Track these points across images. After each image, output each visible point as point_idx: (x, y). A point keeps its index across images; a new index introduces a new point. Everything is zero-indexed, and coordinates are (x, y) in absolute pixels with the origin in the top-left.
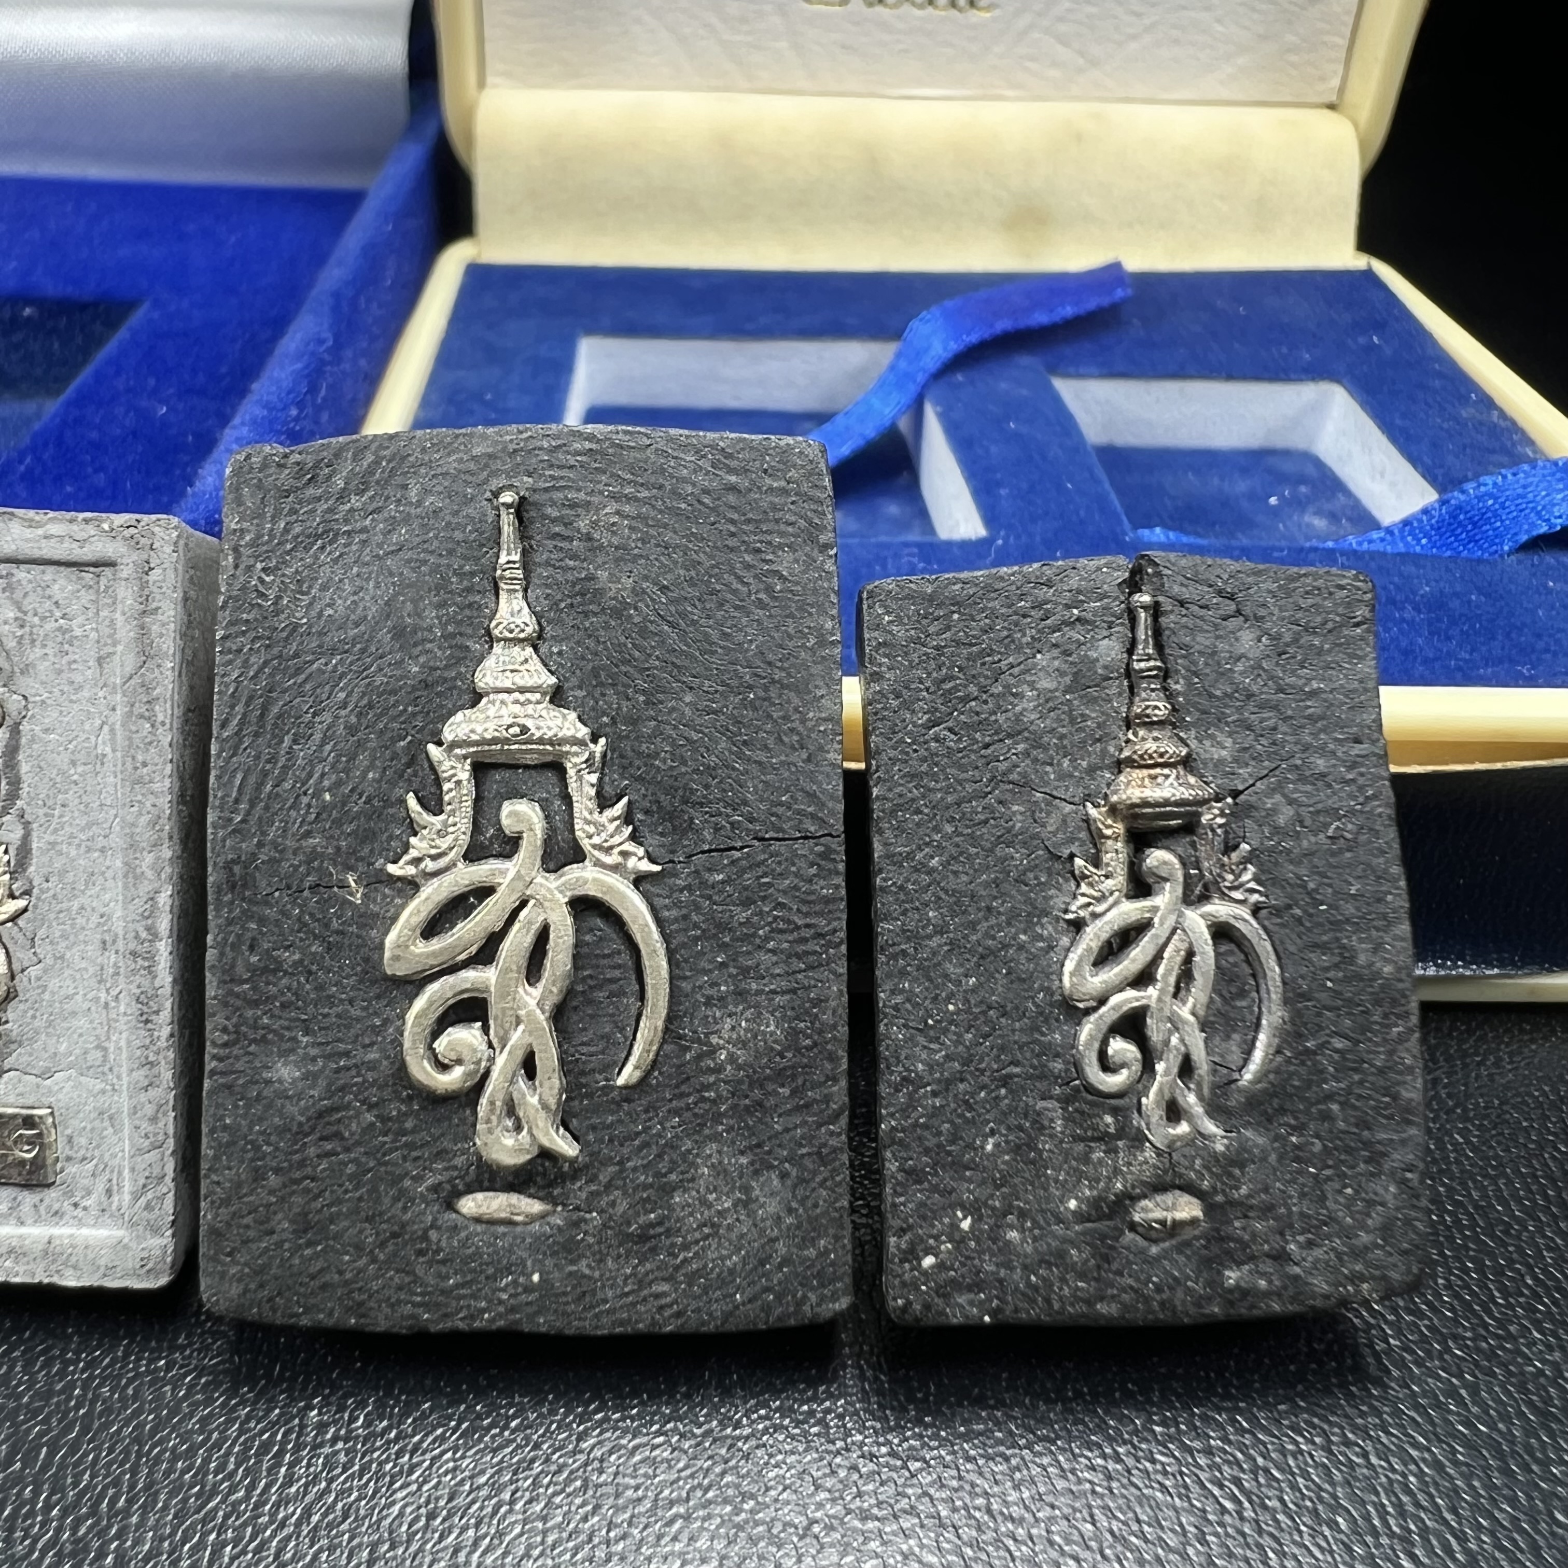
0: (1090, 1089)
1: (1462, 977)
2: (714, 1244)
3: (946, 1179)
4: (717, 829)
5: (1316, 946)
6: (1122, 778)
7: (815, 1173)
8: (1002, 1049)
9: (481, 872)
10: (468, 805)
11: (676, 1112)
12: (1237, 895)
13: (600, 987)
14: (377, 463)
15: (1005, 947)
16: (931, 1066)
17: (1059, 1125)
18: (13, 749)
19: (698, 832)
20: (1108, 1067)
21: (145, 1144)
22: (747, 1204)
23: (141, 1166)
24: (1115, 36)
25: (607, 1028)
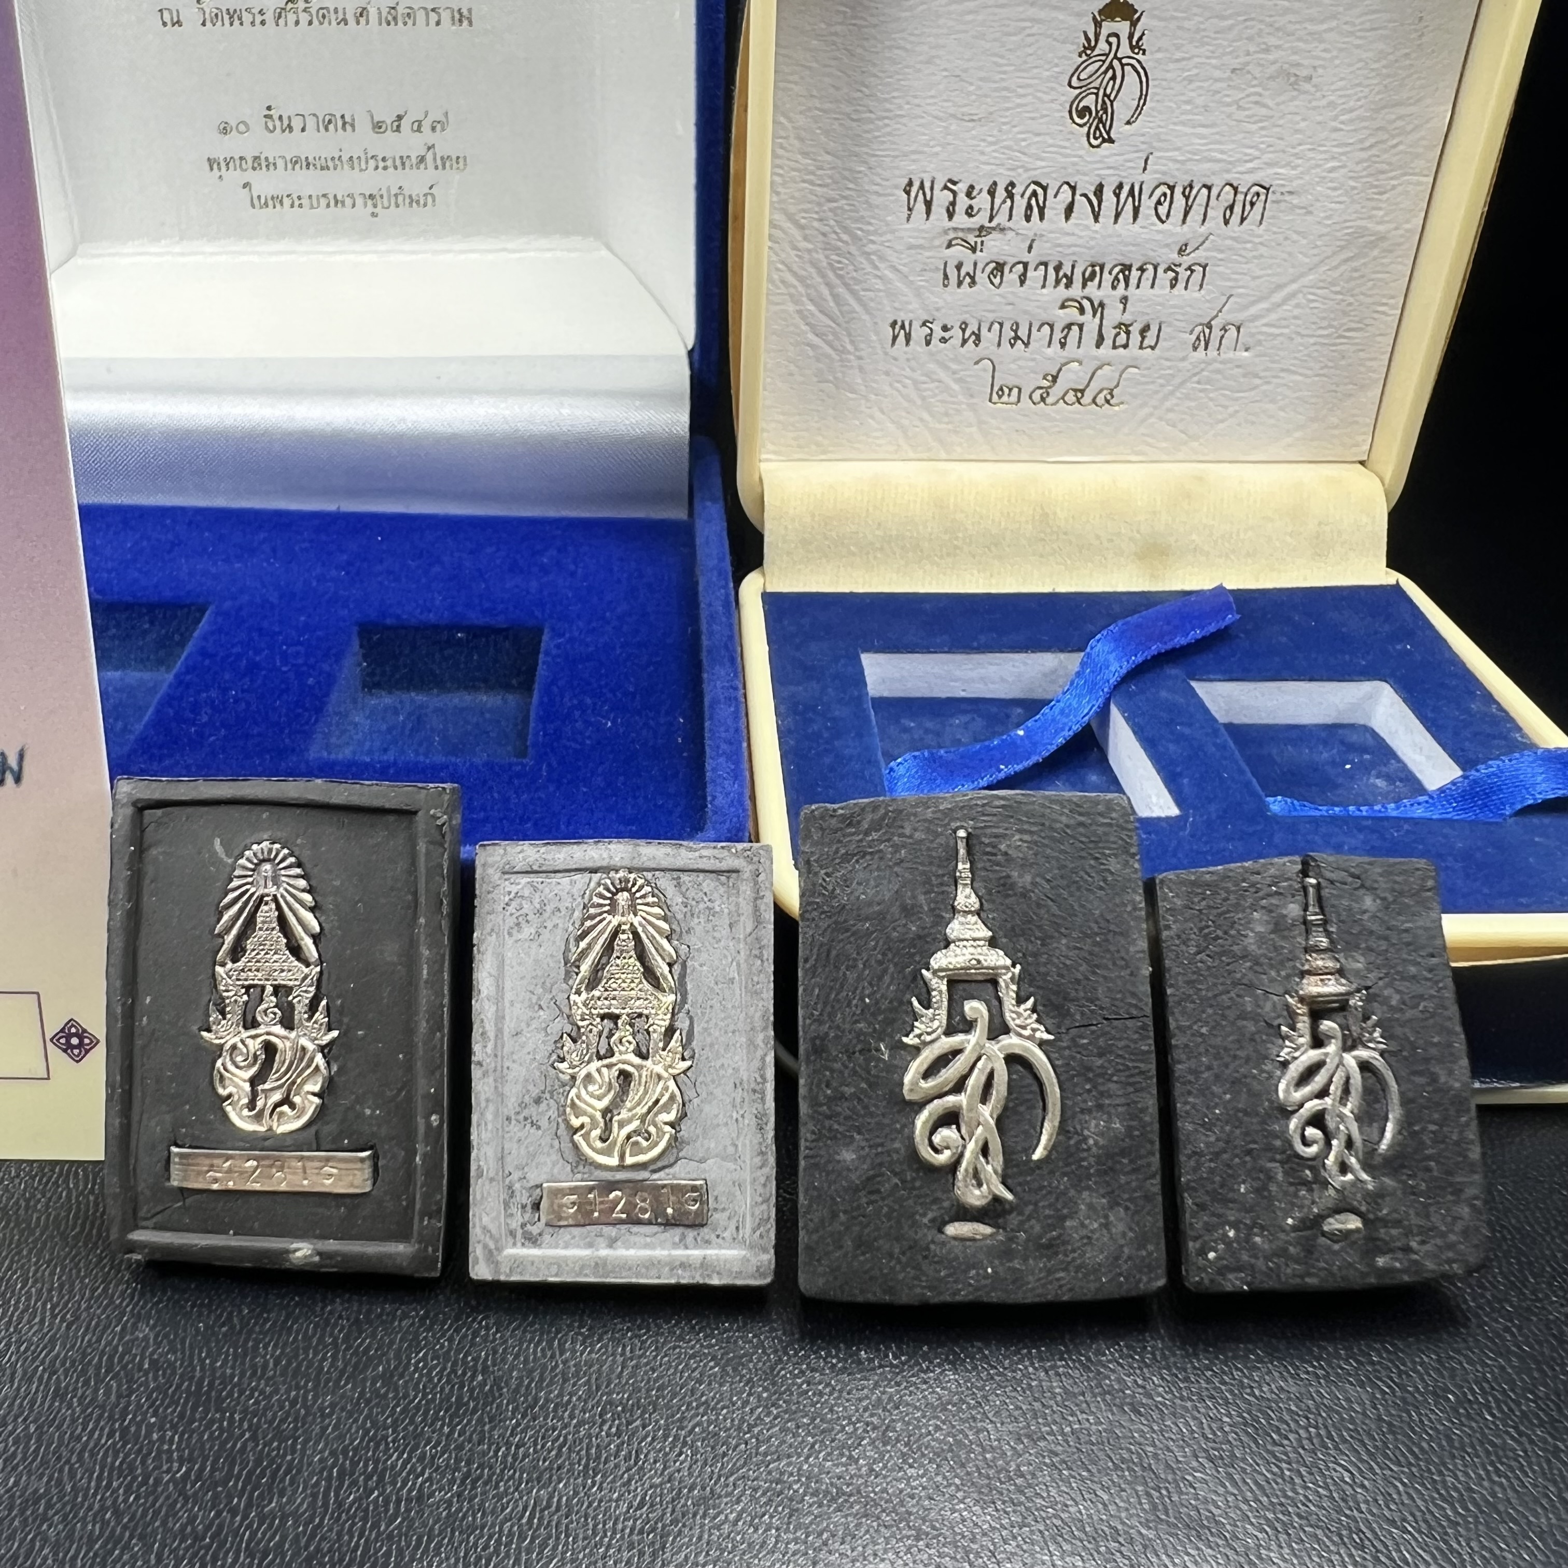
0: (1297, 1156)
1: (1496, 1089)
2: (1089, 1248)
3: (1218, 1208)
4: (1083, 1014)
5: (1415, 1073)
6: (1305, 981)
7: (1143, 1207)
8: (1246, 1134)
9: (957, 1039)
10: (946, 1003)
11: (1065, 1174)
12: (1371, 1045)
13: (1023, 1103)
14: (886, 814)
15: (1246, 1077)
16: (1208, 1145)
17: (1280, 1177)
18: (683, 976)
19: (1072, 1016)
20: (1306, 1142)
21: (760, 1200)
22: (1106, 1226)
23: (757, 1212)
24: (1208, 420)
25: (1026, 1127)
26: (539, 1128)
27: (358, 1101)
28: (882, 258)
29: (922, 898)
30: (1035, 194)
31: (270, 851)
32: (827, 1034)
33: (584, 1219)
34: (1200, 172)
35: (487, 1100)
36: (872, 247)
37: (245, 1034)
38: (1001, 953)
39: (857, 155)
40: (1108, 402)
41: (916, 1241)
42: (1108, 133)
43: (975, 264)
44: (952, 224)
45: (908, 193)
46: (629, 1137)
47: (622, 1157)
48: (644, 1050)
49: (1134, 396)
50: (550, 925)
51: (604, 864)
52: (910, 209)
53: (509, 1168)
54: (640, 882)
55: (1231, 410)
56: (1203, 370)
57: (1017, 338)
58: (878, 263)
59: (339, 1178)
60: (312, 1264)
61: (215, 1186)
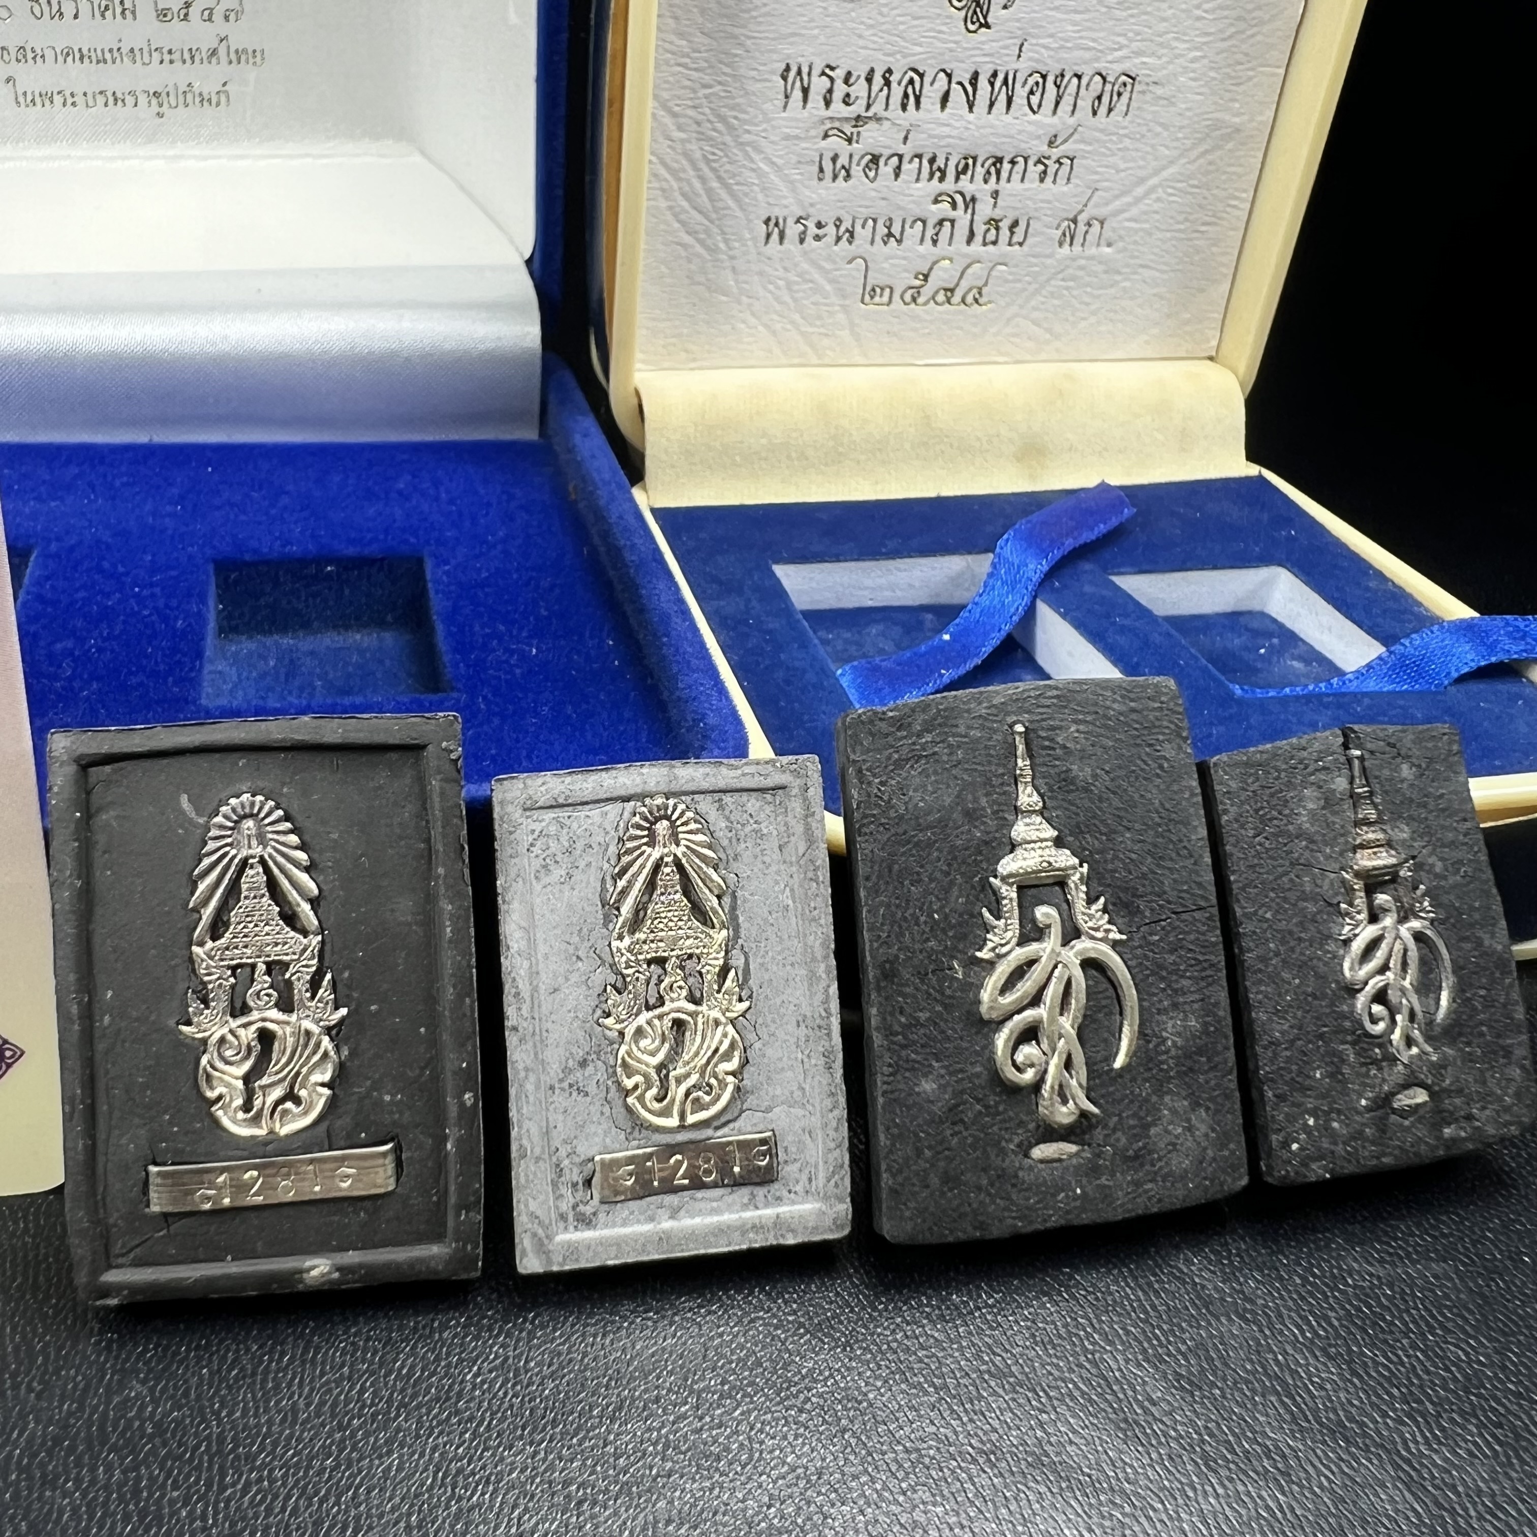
0: (1368, 1035)
2: (1174, 1154)
3: (1298, 1097)
4: (1152, 910)
5: (1462, 939)
6: (1357, 855)
7: (1223, 1105)
8: (1318, 1018)
9: (1033, 948)
10: (1016, 912)
11: (1146, 1080)
12: (1422, 915)
13: (1101, 1011)
14: (938, 713)
15: (1311, 960)
16: (1282, 1033)
17: (1352, 1058)
18: (733, 908)
19: (1142, 913)
20: (1374, 1021)
21: (833, 1145)
22: (1190, 1129)
23: (831, 1160)
24: (1071, 319)
25: (1106, 1035)
26: (587, 1094)
28: (758, 150)
29: (984, 801)
30: (911, 82)
31: (252, 804)
32: (896, 957)
33: (643, 1190)
34: (1072, 60)
35: (527, 1069)
37: (234, 1024)
38: (1068, 852)
39: (735, 37)
40: (976, 301)
41: (1003, 1170)
42: (985, 17)
43: (851, 156)
44: (829, 113)
45: (785, 78)
46: (688, 1094)
47: (682, 1116)
48: (698, 994)
49: (1002, 295)
50: (582, 864)
51: (639, 790)
52: (787, 97)
53: (556, 1143)
54: (681, 807)
55: (1093, 307)
56: (1067, 267)
57: (890, 235)
58: (753, 155)
59: (356, 1179)
60: (331, 1282)
61: (207, 1206)
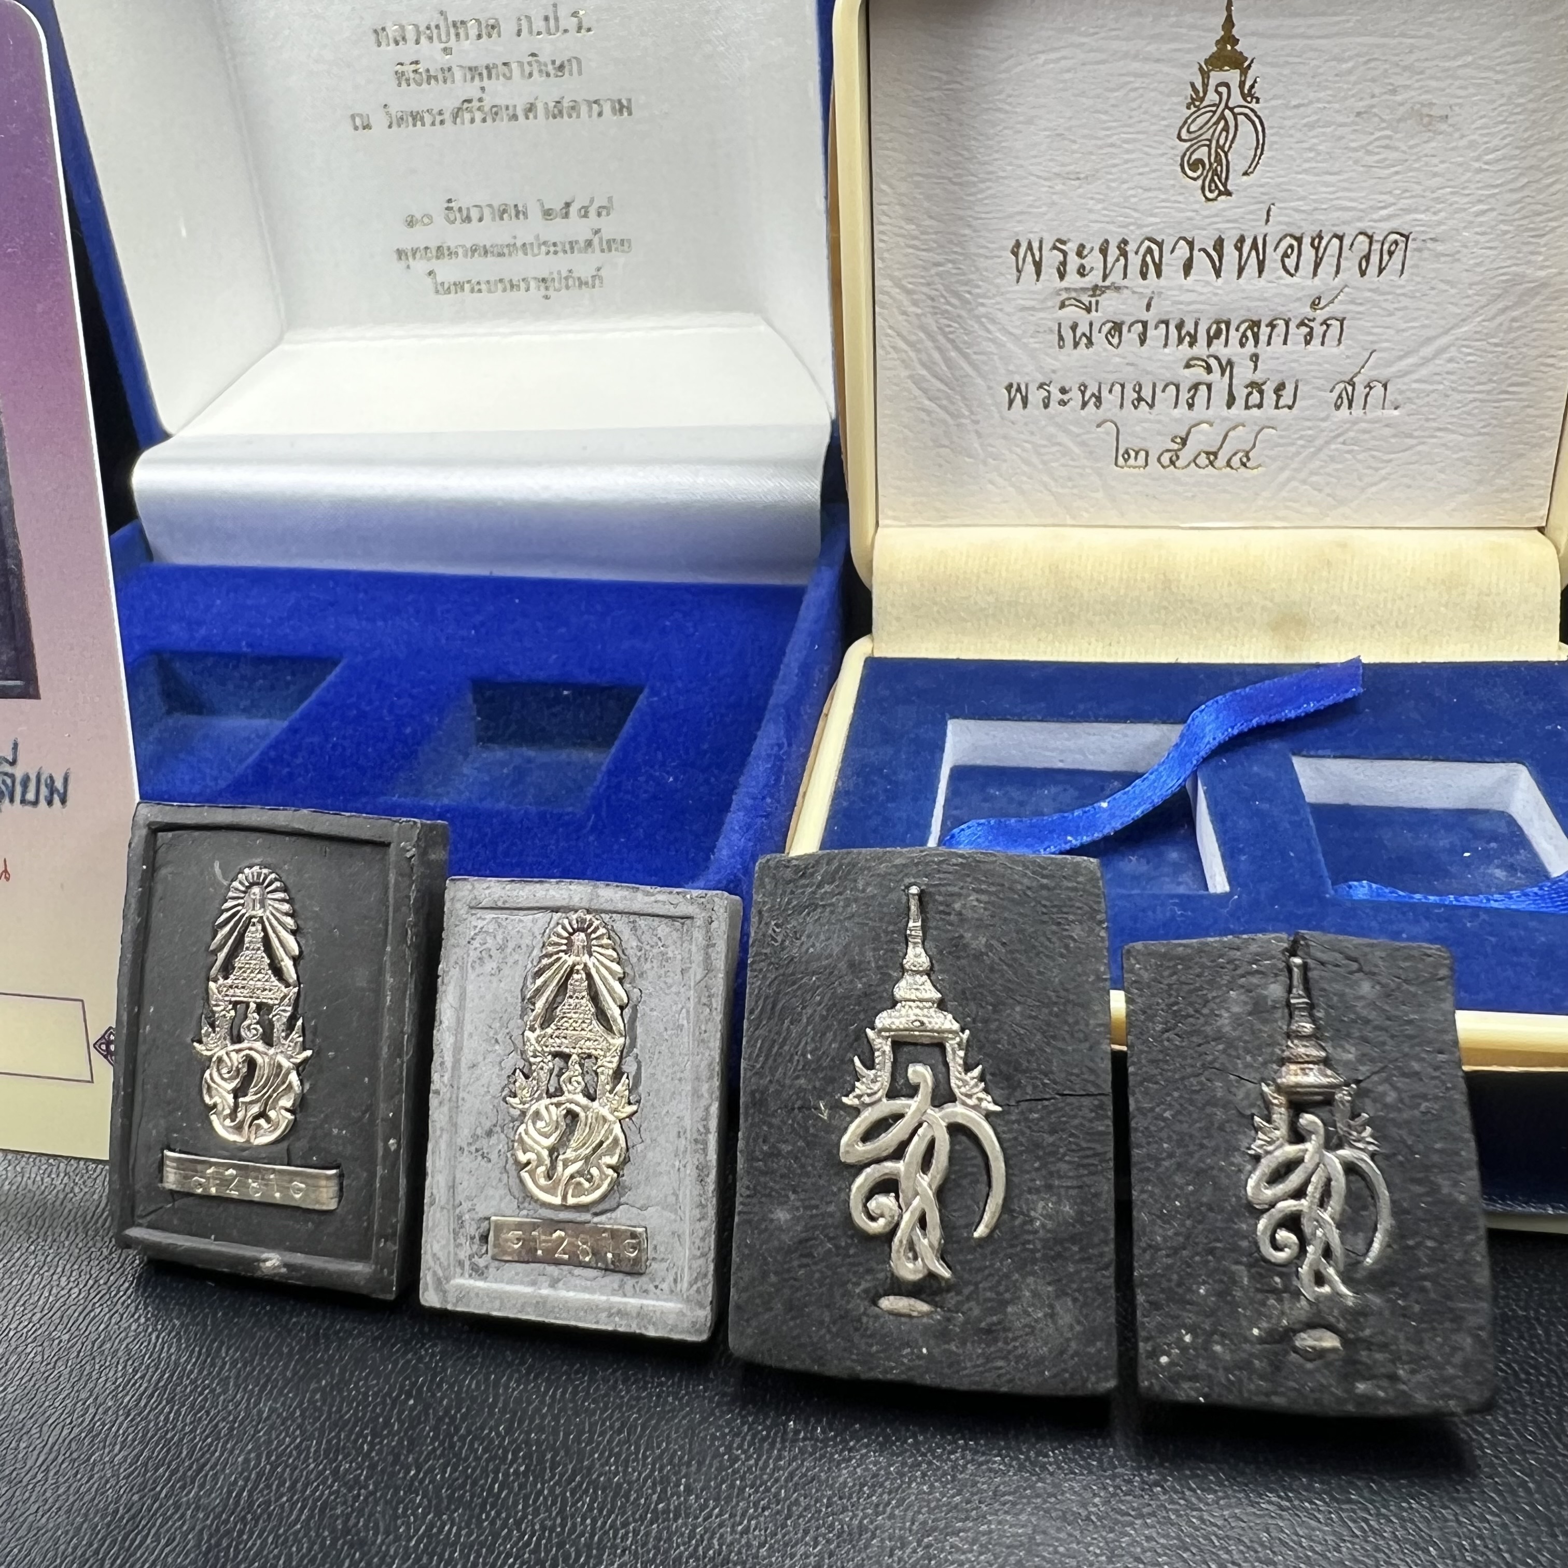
0: (1265, 1260)
2: (1031, 1338)
3: (1174, 1309)
4: (1035, 1087)
5: (1413, 1180)
6: (1284, 1069)
7: (1093, 1300)
8: (1210, 1231)
9: (899, 1103)
10: (889, 1065)
11: (1009, 1256)
12: (1360, 1145)
13: (965, 1176)
14: (840, 866)
15: (1212, 1168)
17: (1246, 1281)
18: (633, 1019)
19: (1023, 1088)
20: (1276, 1247)
21: (698, 1253)
22: (1052, 1316)
23: (695, 1265)
24: (1358, 483)
25: (969, 1202)
26: (489, 1160)
27: (326, 1120)
28: (993, 321)
29: (869, 954)
30: (1149, 251)
31: (259, 875)
32: (766, 1088)
33: (528, 1256)
34: (1328, 222)
35: (442, 1129)
36: (982, 310)
37: (231, 1048)
38: (950, 1016)
39: (961, 218)
40: (1244, 465)
41: (847, 1312)
42: (1225, 185)
43: (1091, 325)
44: (1064, 284)
45: (1016, 254)
46: (571, 1178)
47: (564, 1198)
48: (592, 1091)
49: (1274, 459)
50: (511, 961)
51: (564, 903)
52: (1019, 271)
53: (460, 1197)
54: (596, 923)
55: (1383, 472)
56: (1347, 430)
57: (1140, 399)
58: (989, 326)
59: (306, 1195)
60: (281, 1275)
61: (199, 1191)
